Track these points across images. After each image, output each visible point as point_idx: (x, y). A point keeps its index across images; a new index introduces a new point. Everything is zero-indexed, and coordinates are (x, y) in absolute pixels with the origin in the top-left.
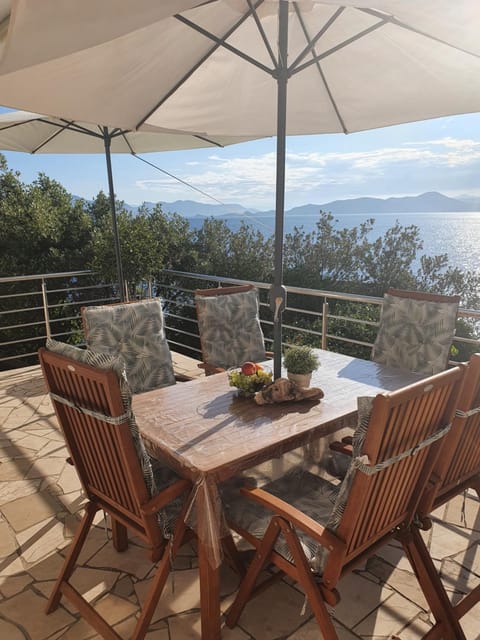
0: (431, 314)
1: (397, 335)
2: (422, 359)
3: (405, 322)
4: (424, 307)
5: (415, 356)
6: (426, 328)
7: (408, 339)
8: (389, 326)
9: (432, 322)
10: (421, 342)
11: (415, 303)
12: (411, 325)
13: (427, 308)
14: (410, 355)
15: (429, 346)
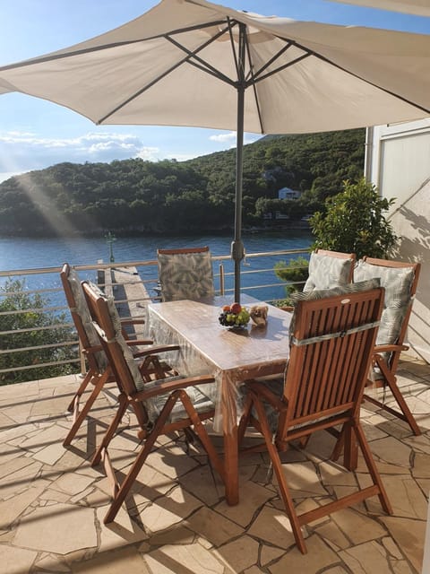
0: (199, 261)
1: (178, 281)
2: (202, 292)
3: (183, 271)
4: (192, 257)
5: (197, 291)
6: (198, 271)
7: (188, 282)
8: (171, 276)
9: (201, 266)
10: (196, 281)
11: (185, 256)
12: (187, 272)
13: (196, 259)
14: (193, 291)
15: (203, 282)
